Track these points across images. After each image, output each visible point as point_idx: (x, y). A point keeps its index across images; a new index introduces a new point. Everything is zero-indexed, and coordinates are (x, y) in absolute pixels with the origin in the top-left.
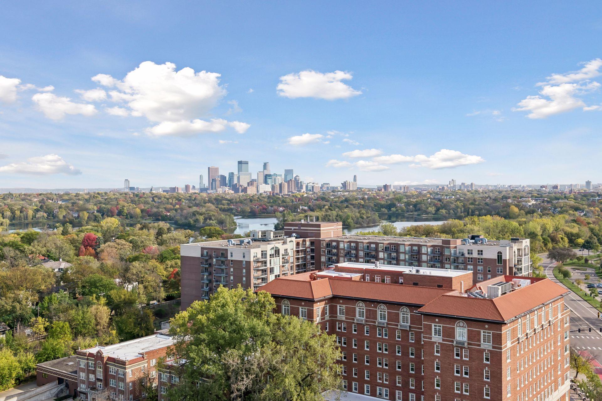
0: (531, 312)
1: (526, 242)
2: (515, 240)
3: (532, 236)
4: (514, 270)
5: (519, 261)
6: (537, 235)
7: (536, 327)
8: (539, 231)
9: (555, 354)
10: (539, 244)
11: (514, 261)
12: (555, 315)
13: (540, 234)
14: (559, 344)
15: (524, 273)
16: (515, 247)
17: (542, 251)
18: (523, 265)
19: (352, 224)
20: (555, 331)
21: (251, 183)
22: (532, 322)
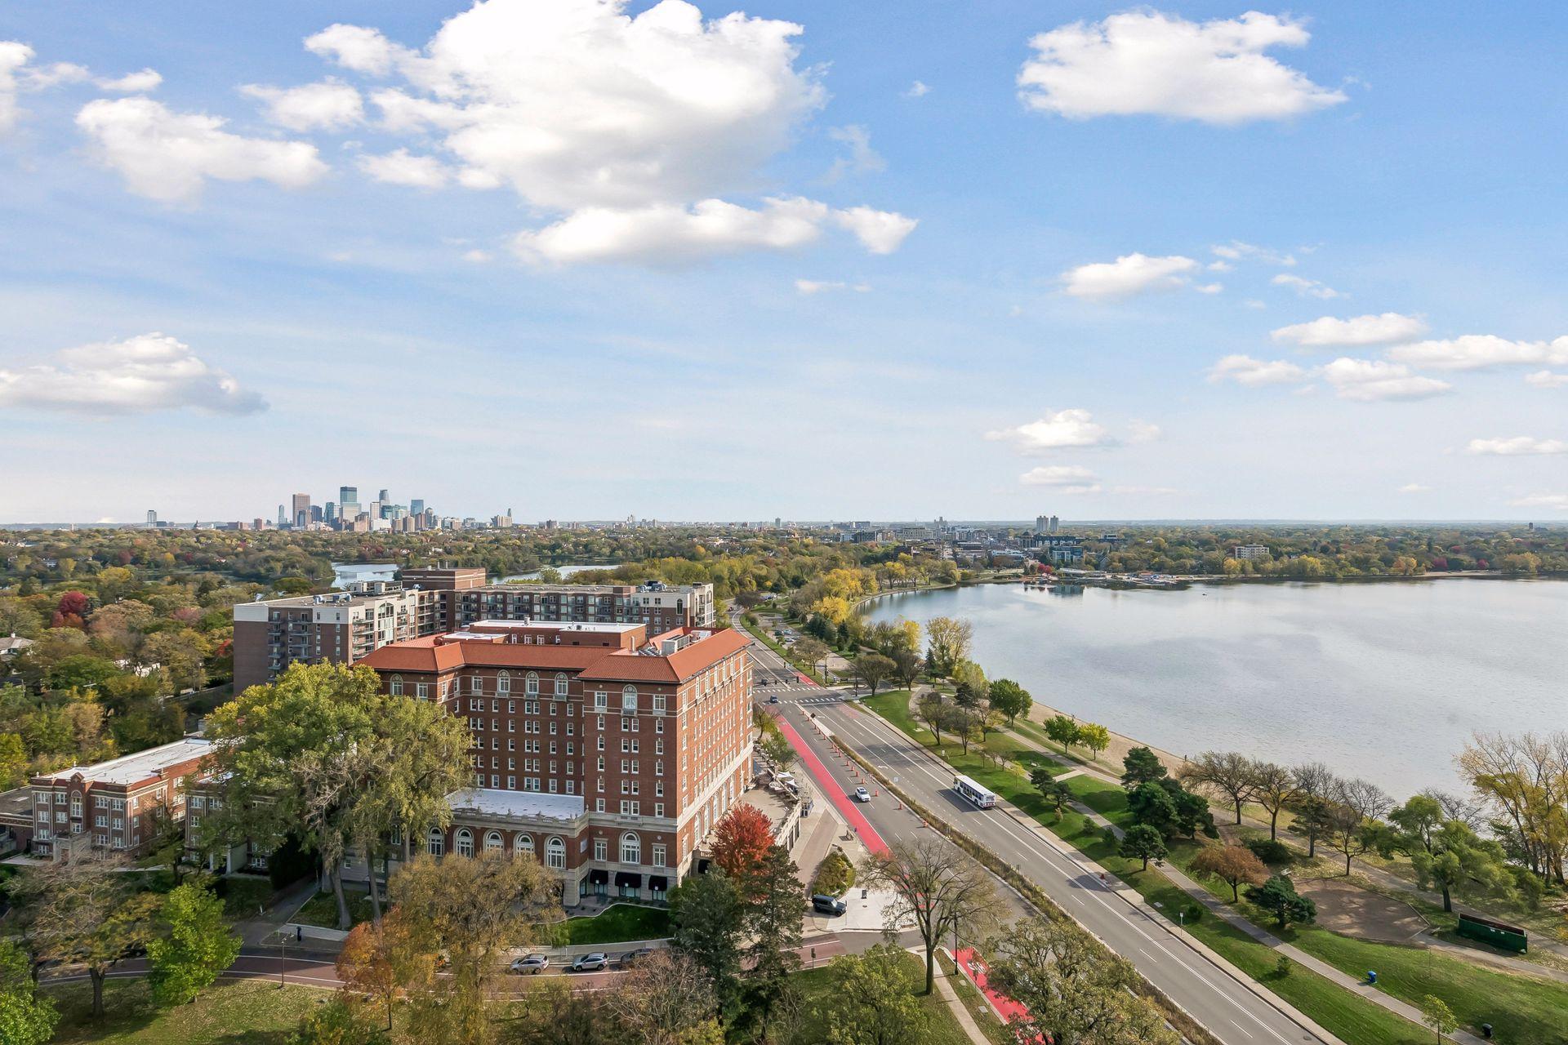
0: (711, 668)
1: (709, 588)
2: (696, 586)
3: (717, 580)
4: (696, 620)
5: (702, 610)
6: (723, 579)
7: (716, 685)
8: (726, 574)
9: (737, 714)
10: (725, 589)
11: (696, 609)
12: (737, 669)
13: (726, 577)
14: (741, 702)
15: (707, 623)
16: (697, 594)
17: (729, 596)
18: (706, 614)
19: (504, 570)
20: (737, 687)
21: (361, 517)
22: (712, 681)
